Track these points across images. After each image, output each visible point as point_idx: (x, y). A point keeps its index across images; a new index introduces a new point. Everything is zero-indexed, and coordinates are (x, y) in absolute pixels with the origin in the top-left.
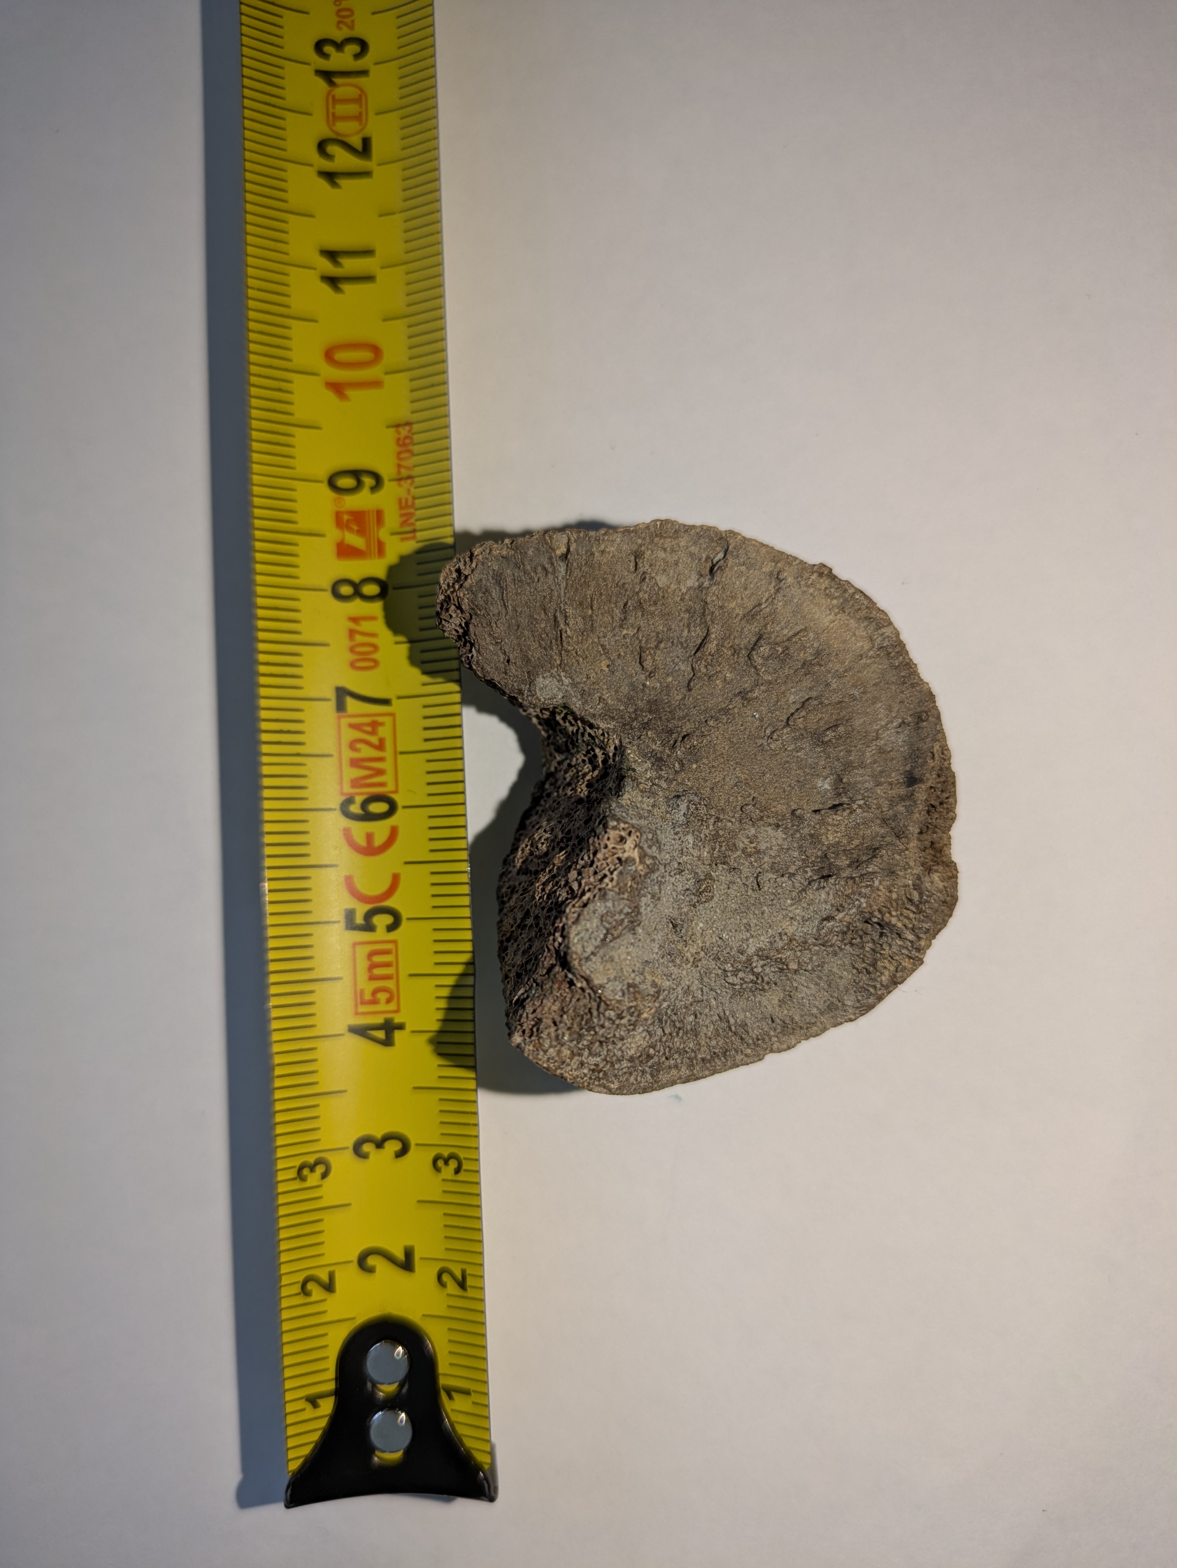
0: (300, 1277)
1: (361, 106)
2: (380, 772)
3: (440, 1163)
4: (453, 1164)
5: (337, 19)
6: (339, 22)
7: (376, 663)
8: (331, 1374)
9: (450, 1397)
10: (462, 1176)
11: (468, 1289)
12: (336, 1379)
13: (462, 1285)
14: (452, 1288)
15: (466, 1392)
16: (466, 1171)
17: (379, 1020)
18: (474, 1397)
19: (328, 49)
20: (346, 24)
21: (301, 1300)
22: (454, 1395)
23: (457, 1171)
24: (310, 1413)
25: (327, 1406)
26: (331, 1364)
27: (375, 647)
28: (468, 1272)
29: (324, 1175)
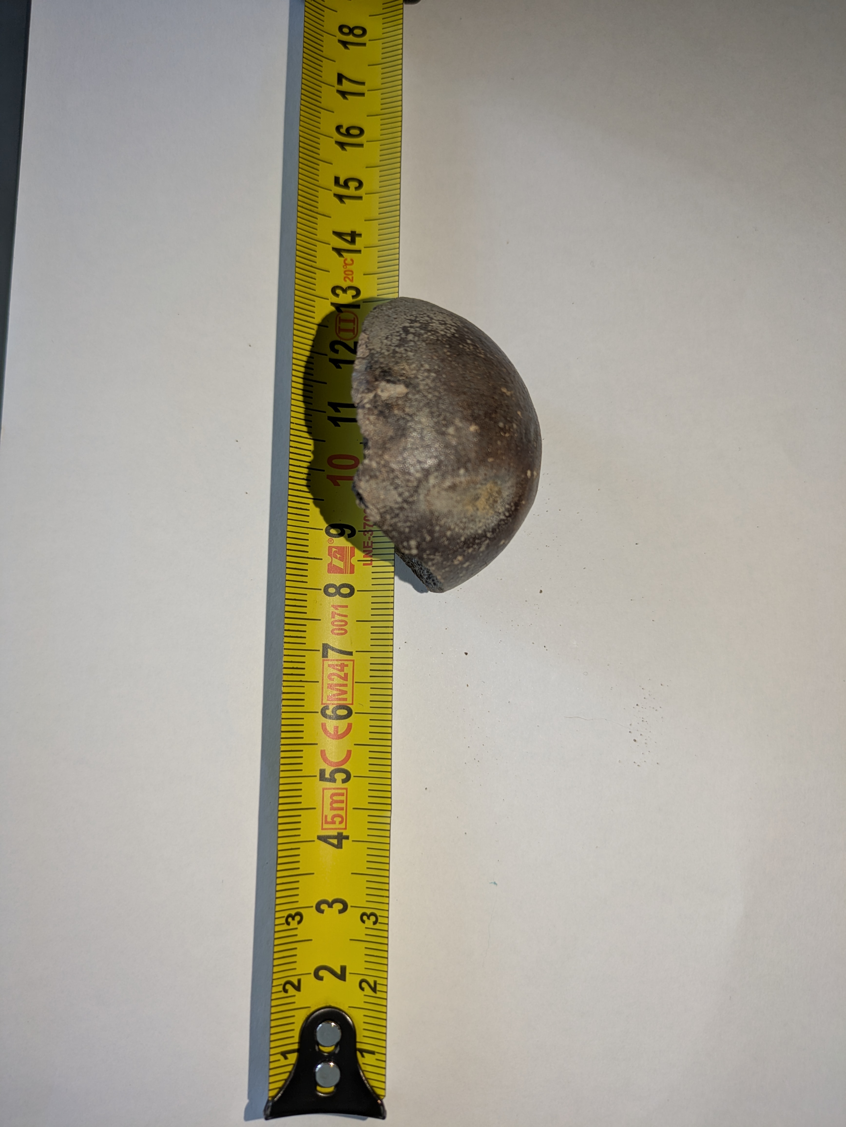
0: (283, 981)
1: (354, 324)
2: (345, 692)
3: (365, 918)
4: (373, 918)
5: (345, 276)
6: (345, 278)
7: (346, 632)
8: (296, 1039)
9: (363, 1056)
10: (377, 926)
11: (377, 992)
12: (299, 1043)
13: (374, 990)
14: (368, 991)
15: (373, 1053)
16: (380, 923)
17: (335, 833)
18: (377, 1056)
19: (338, 291)
20: (349, 279)
21: (283, 994)
22: (365, 1054)
23: (375, 923)
24: (283, 1062)
25: (293, 1058)
26: (296, 1035)
27: (346, 623)
28: (378, 982)
29: (299, 922)
